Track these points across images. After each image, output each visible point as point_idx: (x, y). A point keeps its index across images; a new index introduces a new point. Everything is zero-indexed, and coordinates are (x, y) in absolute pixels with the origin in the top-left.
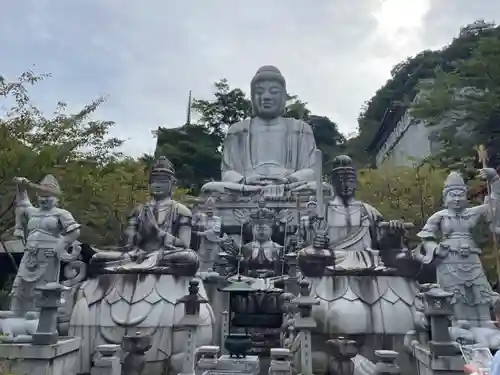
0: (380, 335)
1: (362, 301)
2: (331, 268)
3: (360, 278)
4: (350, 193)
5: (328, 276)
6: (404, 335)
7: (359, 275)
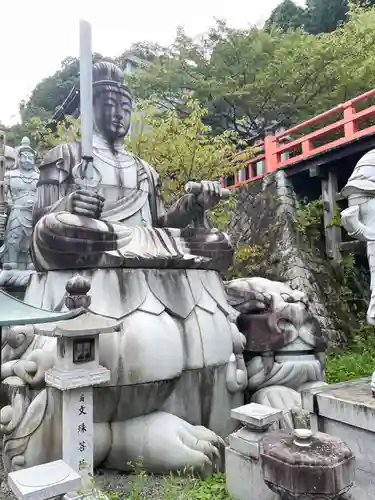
0: (197, 371)
1: (172, 314)
2: (114, 253)
3: (164, 273)
4: (122, 130)
5: (107, 268)
6: (226, 364)
7: (161, 268)
